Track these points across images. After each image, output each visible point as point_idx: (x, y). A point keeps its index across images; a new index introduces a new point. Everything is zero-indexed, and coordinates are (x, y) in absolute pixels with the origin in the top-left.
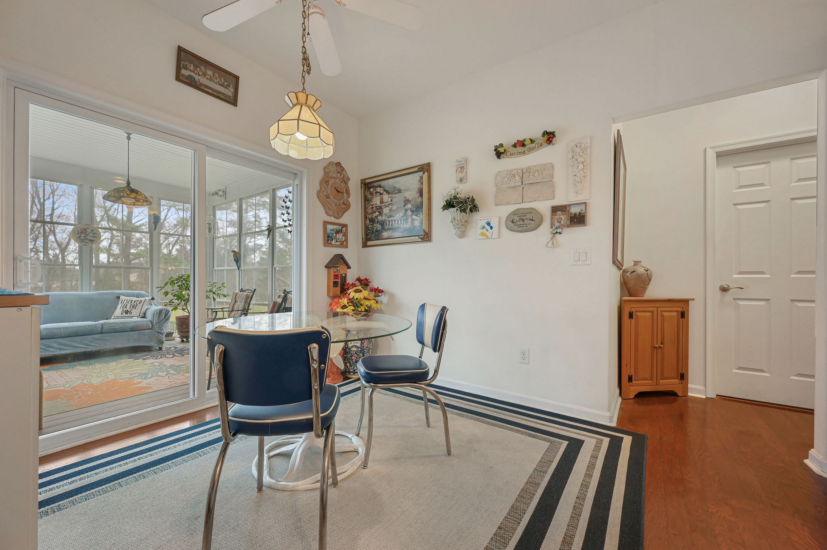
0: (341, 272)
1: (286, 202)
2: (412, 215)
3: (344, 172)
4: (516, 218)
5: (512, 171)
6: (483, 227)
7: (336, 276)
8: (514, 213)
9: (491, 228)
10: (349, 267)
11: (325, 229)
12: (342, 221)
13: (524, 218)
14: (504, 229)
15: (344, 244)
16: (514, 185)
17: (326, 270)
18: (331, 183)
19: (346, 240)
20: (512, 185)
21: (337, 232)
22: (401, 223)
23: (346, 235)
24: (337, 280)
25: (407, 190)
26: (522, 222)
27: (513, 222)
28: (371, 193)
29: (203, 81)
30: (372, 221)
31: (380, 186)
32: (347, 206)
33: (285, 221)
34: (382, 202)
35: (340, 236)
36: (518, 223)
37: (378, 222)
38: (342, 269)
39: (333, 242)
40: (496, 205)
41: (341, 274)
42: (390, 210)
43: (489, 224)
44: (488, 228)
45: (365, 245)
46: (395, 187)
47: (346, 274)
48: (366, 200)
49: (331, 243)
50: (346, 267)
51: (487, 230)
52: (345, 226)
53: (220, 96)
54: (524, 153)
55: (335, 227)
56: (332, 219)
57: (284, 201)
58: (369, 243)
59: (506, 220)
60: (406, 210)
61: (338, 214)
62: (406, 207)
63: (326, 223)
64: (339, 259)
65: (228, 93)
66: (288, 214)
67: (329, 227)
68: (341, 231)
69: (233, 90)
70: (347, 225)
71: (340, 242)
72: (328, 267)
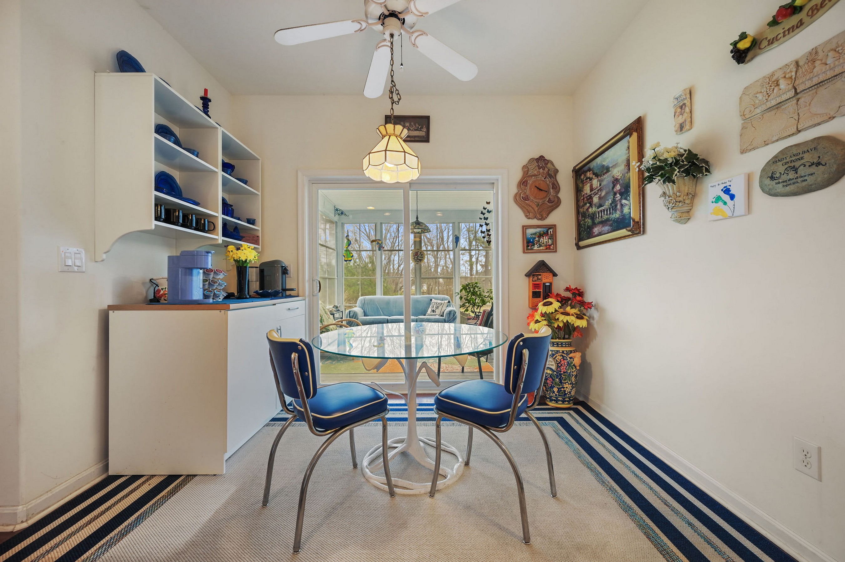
0: (544, 281)
1: (484, 214)
2: (621, 199)
3: (549, 165)
4: (780, 168)
5: (773, 75)
6: (718, 199)
7: (535, 286)
8: (775, 160)
9: (732, 197)
10: (555, 275)
11: (524, 233)
12: (549, 221)
13: (797, 164)
14: (758, 195)
15: (551, 248)
16: (779, 100)
17: (527, 279)
18: (530, 182)
19: (555, 243)
20: (773, 103)
21: (541, 235)
22: (610, 213)
23: (553, 237)
24: (537, 290)
25: (615, 166)
26: (792, 175)
27: (772, 178)
28: (582, 181)
30: (584, 215)
31: (589, 170)
32: (556, 203)
33: (484, 232)
34: (592, 190)
35: (545, 240)
36: (784, 177)
37: (588, 215)
38: (545, 278)
39: (536, 248)
40: (743, 152)
41: (544, 284)
42: (600, 198)
43: (727, 191)
44: (726, 198)
45: (579, 248)
46: (603, 166)
47: (551, 283)
48: (578, 190)
49: (532, 249)
50: (551, 275)
51: (725, 203)
52: (553, 227)
54: (801, 24)
55: (538, 230)
56: (535, 222)
57: (482, 213)
58: (582, 243)
59: (761, 177)
60: (615, 194)
61: (542, 216)
62: (615, 190)
63: (525, 228)
64: (542, 267)
65: (422, 133)
66: (487, 224)
67: (530, 231)
68: (546, 233)
69: (425, 130)
70: (555, 225)
71: (546, 246)
72: (528, 275)
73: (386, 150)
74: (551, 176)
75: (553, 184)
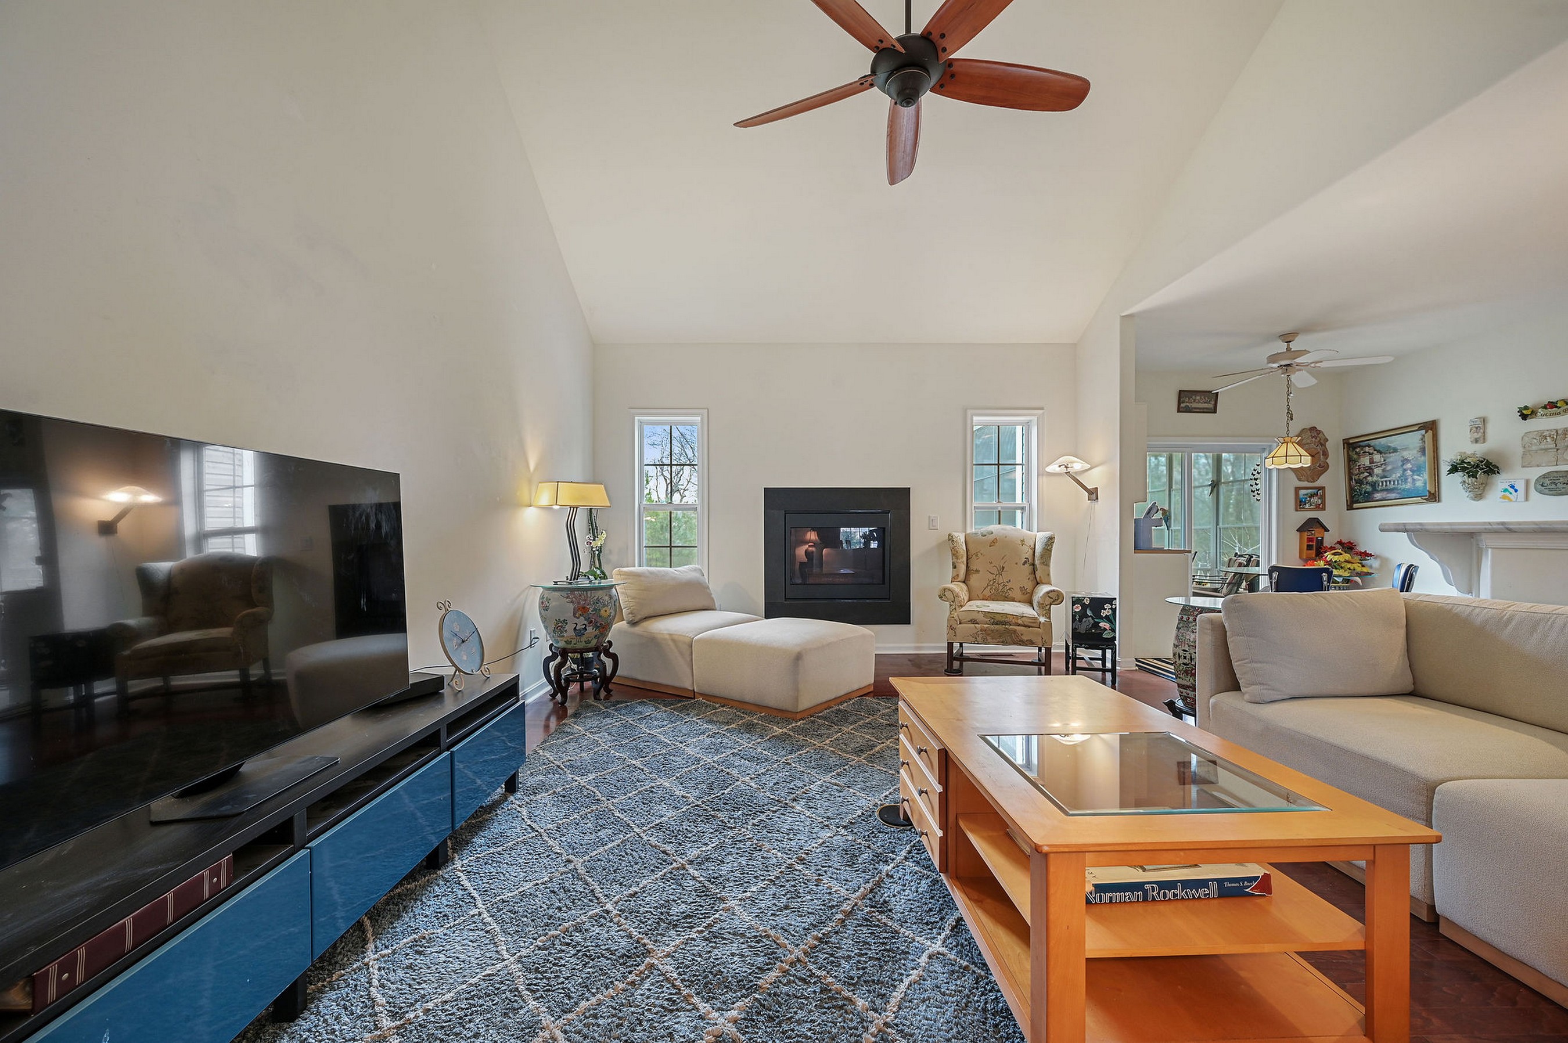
0: (1317, 536)
1: (1254, 475)
2: (1413, 475)
3: (1320, 436)
4: (1547, 482)
5: (1544, 431)
6: (1506, 490)
7: (1310, 540)
8: (1544, 476)
9: (1516, 491)
10: (1327, 530)
11: (1297, 494)
12: (1317, 484)
13: (1557, 482)
14: (1533, 492)
15: (1321, 507)
16: (1546, 446)
17: (1298, 533)
19: (1323, 503)
20: (1543, 447)
21: (1311, 496)
22: (1398, 484)
23: (1323, 498)
24: (1311, 543)
25: (1406, 449)
26: (1554, 486)
27: (1542, 485)
28: (1357, 454)
29: (1194, 405)
30: (1360, 482)
31: (1369, 446)
32: (1326, 468)
33: (1254, 492)
34: (1372, 461)
35: (1315, 500)
36: (1550, 487)
37: (1367, 483)
38: (1317, 533)
39: (1307, 506)
40: (1523, 467)
41: (1317, 538)
42: (1384, 470)
43: (1512, 487)
44: (1512, 490)
45: (1350, 507)
46: (1389, 447)
47: (1323, 538)
48: (1350, 461)
49: (1304, 508)
50: (1323, 530)
51: (1511, 493)
52: (1323, 488)
53: (1205, 410)
54: (1559, 414)
55: (1309, 491)
56: (1305, 484)
57: (1252, 474)
58: (1355, 506)
59: (1535, 483)
60: (1405, 470)
61: (1314, 479)
62: (1405, 467)
63: (1297, 489)
64: (1314, 523)
65: (1211, 406)
66: (1256, 484)
67: (1302, 492)
68: (1317, 494)
69: (1213, 403)
70: (1324, 487)
71: (1316, 505)
72: (1300, 530)
74: (1322, 445)
75: (1324, 452)
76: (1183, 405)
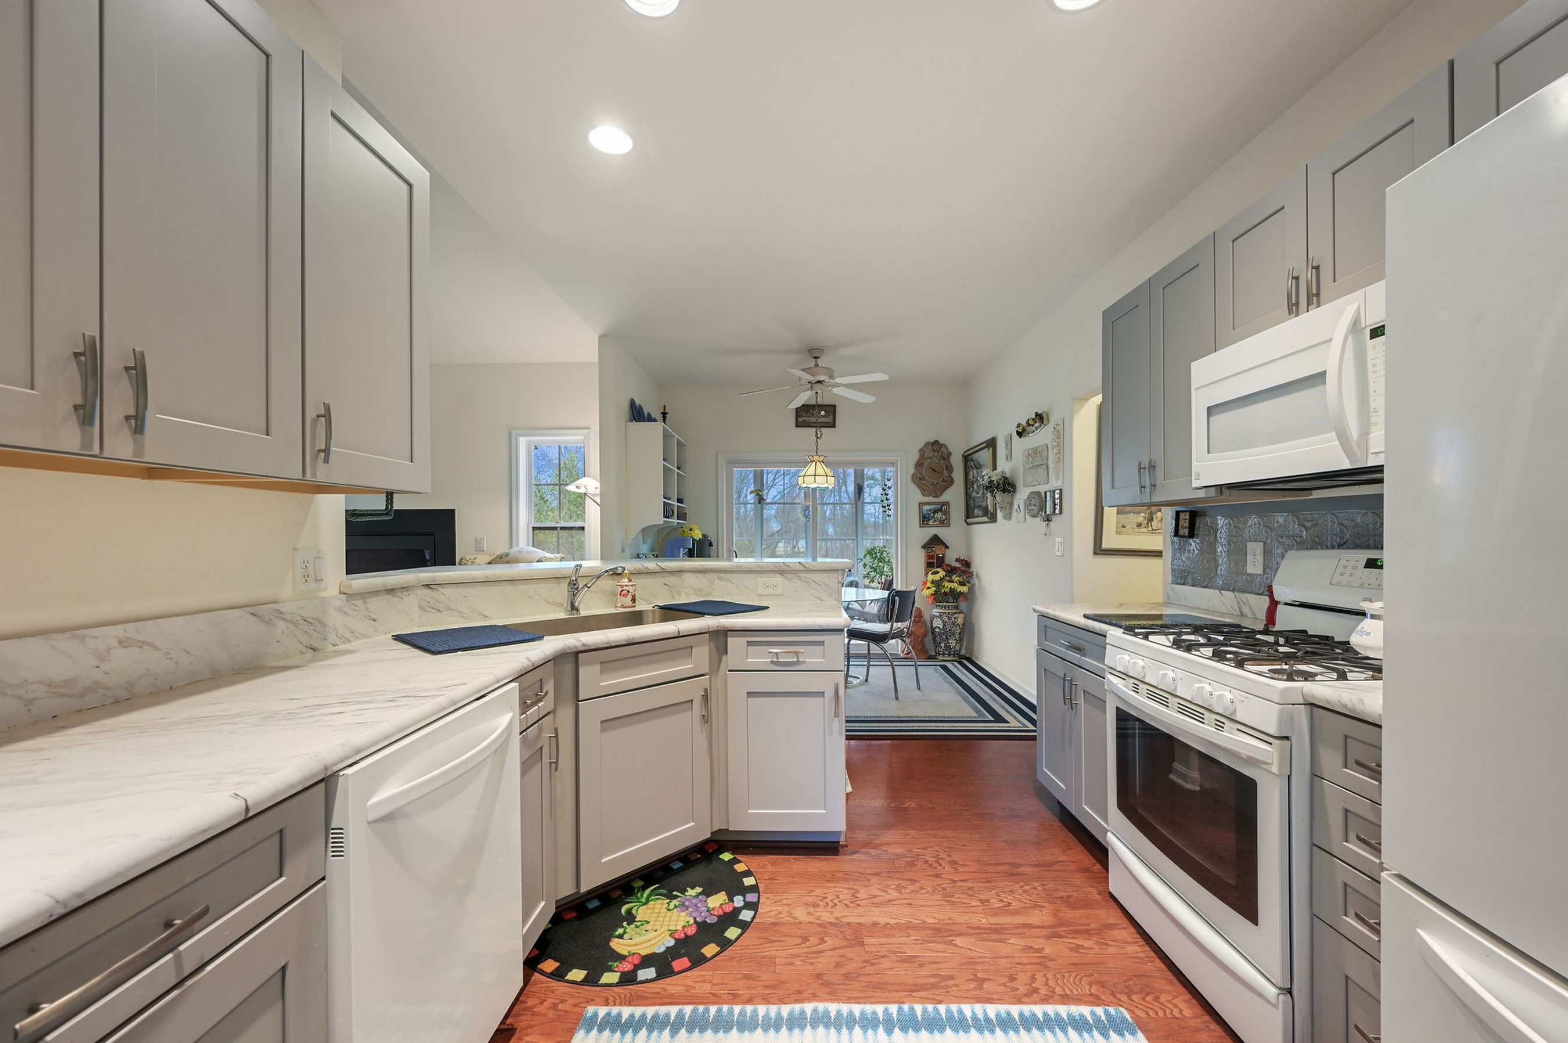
0: (937, 553)
1: (885, 490)
3: (943, 449)
7: (929, 557)
10: (947, 547)
11: (920, 510)
12: (943, 498)
15: (945, 523)
17: (923, 550)
18: (926, 464)
19: (948, 519)
21: (935, 512)
22: (982, 501)
23: (947, 513)
24: (931, 561)
25: (984, 466)
28: (968, 468)
29: (814, 419)
30: (970, 497)
31: (972, 460)
32: (949, 482)
33: (885, 507)
34: (973, 476)
35: (939, 515)
37: (972, 497)
38: (938, 551)
39: (931, 523)
41: (937, 555)
42: (977, 486)
45: (966, 523)
46: (979, 462)
47: (944, 555)
48: (966, 474)
49: (928, 524)
50: (944, 547)
53: (824, 425)
55: (933, 507)
56: (931, 499)
58: (969, 521)
61: (936, 494)
63: (921, 504)
64: (936, 540)
65: (829, 420)
66: (888, 500)
67: (926, 508)
68: (941, 510)
69: (831, 417)
70: (948, 503)
71: (940, 521)
72: (924, 547)
73: (815, 475)
74: (944, 458)
75: (947, 466)
76: (800, 420)
